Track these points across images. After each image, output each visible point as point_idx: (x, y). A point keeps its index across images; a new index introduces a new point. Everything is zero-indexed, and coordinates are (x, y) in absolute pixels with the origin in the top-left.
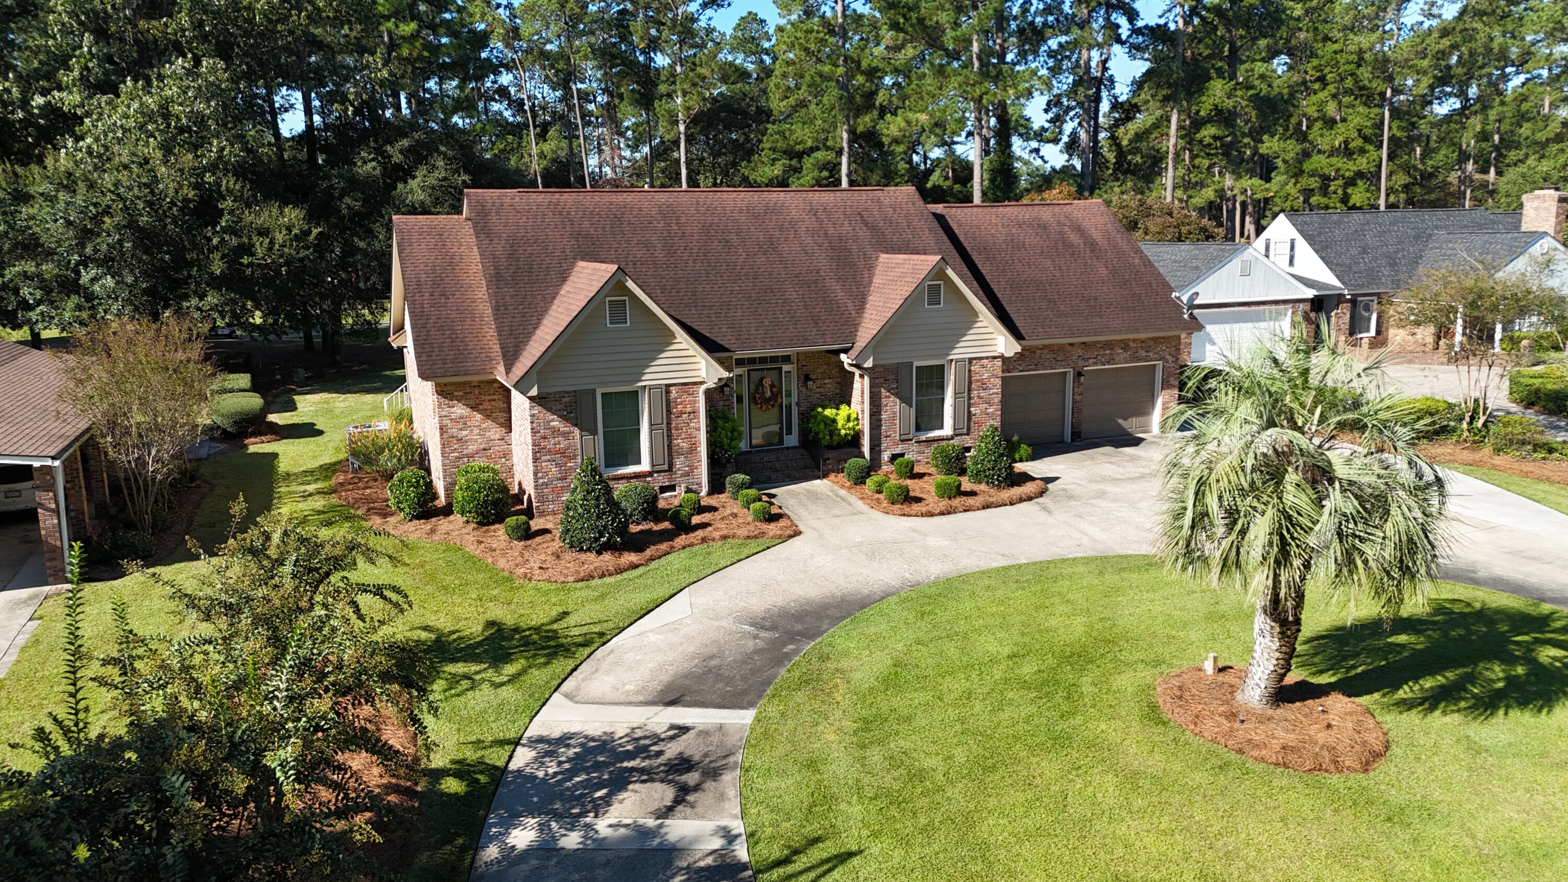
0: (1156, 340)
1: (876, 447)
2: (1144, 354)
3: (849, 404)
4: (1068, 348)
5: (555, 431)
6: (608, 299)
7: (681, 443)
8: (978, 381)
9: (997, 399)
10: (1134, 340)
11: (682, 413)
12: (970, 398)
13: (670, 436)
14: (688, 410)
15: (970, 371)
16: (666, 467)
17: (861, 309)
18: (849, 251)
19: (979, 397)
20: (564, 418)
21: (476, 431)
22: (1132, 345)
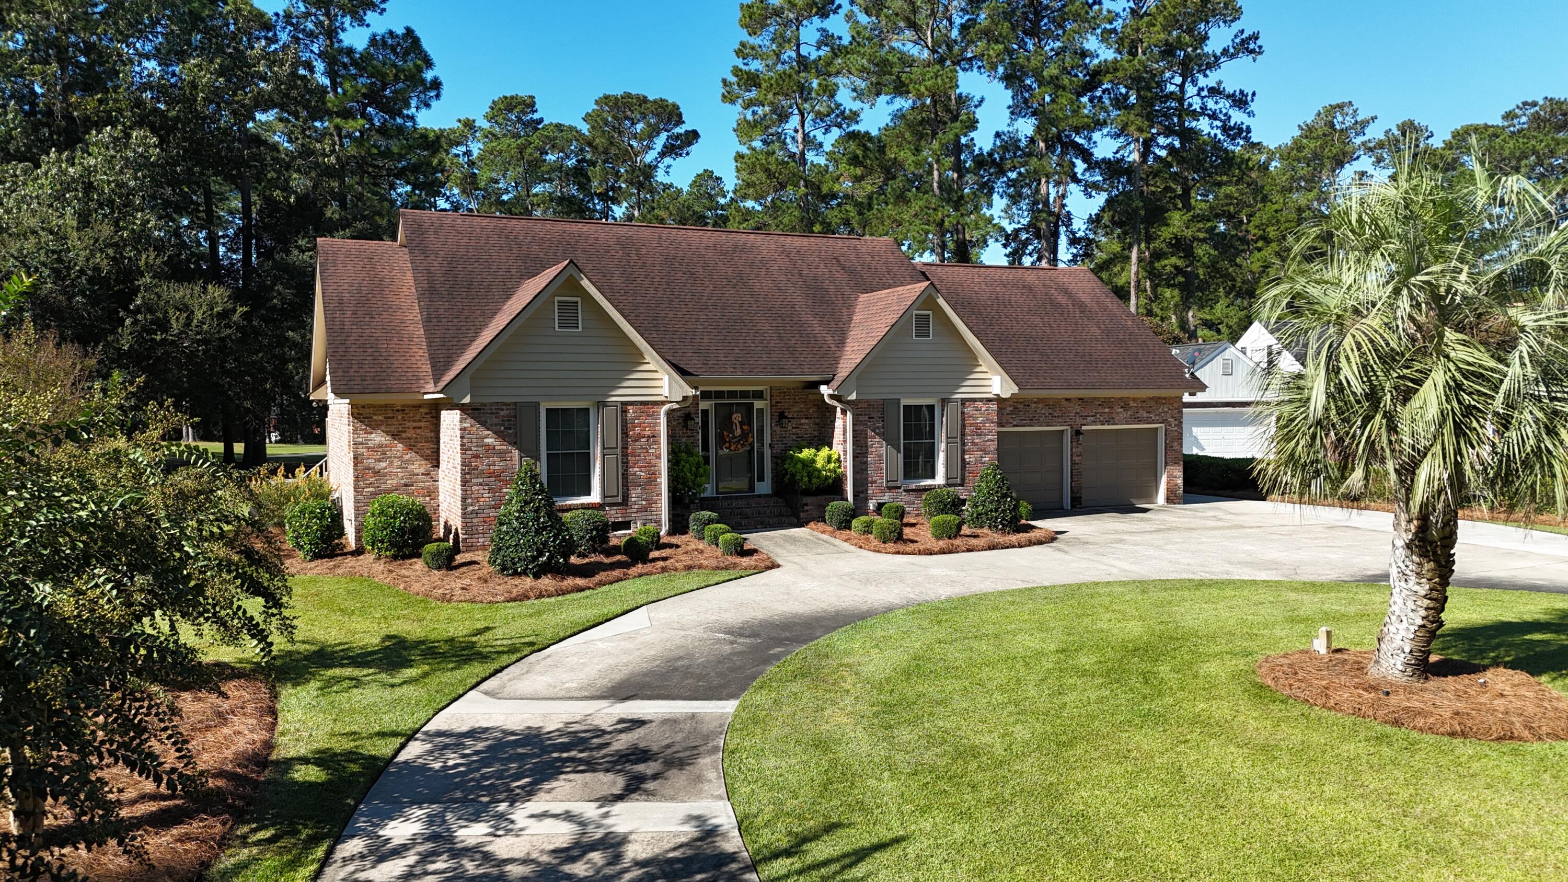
0: (1157, 400)
1: (861, 493)
2: (1145, 415)
3: (830, 446)
4: (1064, 403)
5: (489, 449)
6: (557, 299)
7: (638, 472)
8: (971, 425)
9: (993, 446)
10: (1134, 400)
11: (640, 436)
12: (963, 444)
13: (626, 464)
14: (648, 433)
15: (963, 413)
16: (619, 499)
17: (841, 343)
18: (826, 290)
19: (974, 443)
20: (499, 434)
21: (397, 463)
22: (1132, 404)
